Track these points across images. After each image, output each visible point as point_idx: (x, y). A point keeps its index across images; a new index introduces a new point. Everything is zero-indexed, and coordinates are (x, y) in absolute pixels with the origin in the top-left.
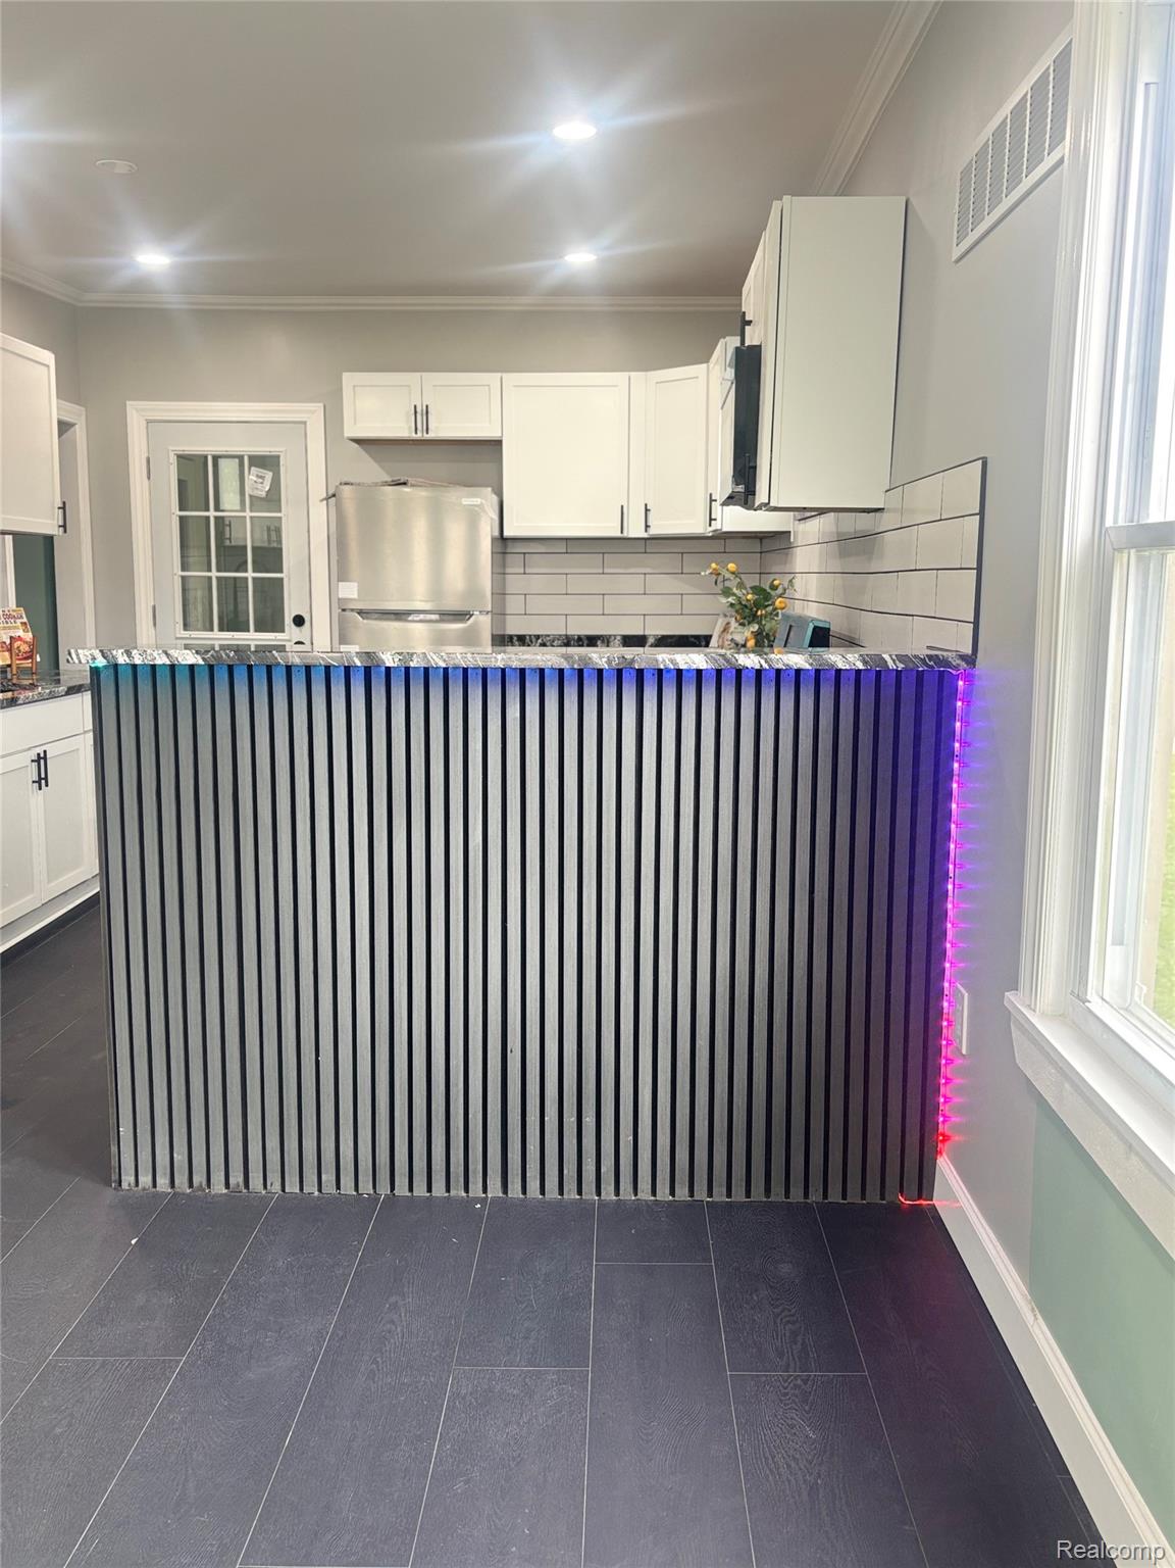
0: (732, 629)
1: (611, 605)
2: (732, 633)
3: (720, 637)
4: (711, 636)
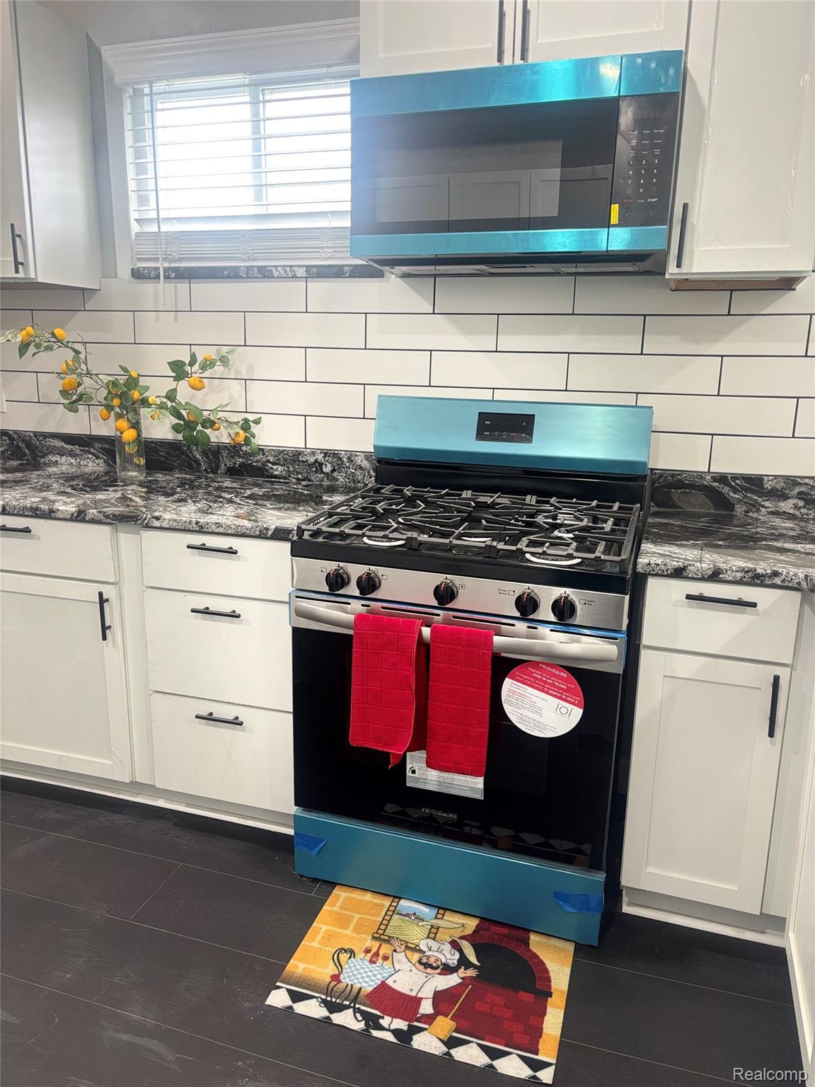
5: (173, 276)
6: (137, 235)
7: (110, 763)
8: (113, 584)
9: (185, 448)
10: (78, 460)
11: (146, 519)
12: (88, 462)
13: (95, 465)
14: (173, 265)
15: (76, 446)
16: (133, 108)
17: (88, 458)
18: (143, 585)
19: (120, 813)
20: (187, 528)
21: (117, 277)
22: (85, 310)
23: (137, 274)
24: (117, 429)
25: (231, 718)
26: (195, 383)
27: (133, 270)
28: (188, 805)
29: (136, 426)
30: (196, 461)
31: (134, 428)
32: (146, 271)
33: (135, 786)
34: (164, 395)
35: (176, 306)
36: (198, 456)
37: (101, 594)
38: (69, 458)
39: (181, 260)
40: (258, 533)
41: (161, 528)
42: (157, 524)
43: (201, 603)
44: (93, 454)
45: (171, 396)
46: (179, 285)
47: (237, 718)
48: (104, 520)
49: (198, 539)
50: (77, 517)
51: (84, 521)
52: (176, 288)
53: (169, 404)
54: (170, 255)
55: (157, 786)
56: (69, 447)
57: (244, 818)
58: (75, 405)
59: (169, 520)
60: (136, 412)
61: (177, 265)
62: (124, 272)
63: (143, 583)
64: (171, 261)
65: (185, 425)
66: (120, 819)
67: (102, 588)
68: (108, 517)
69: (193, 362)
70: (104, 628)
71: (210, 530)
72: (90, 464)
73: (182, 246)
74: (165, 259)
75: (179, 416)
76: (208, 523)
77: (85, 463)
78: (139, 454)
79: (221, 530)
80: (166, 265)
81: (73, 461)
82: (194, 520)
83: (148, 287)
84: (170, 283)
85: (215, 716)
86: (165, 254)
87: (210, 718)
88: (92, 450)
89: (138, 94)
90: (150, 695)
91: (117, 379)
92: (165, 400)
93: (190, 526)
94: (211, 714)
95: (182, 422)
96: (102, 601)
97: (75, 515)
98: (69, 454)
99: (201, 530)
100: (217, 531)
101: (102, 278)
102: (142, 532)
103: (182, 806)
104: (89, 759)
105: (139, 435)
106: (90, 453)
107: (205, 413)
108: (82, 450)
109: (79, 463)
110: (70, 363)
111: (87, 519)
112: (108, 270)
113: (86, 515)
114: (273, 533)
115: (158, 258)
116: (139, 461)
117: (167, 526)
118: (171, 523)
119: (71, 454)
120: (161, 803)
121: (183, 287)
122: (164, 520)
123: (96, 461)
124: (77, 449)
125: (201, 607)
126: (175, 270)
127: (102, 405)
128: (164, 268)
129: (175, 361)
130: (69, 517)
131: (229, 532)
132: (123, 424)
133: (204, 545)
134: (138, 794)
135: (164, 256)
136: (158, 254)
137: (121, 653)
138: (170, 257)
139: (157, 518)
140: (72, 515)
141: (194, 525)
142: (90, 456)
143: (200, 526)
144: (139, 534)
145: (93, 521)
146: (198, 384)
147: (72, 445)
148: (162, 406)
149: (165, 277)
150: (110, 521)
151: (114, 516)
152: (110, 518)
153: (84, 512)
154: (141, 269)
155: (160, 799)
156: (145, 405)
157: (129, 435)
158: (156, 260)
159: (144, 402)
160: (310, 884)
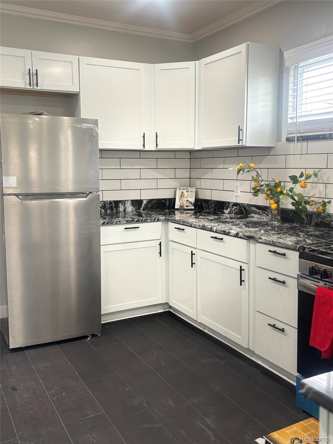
0: (185, 195)
1: (125, 184)
2: (186, 197)
3: (180, 199)
4: (175, 199)
5: (301, 140)
6: (290, 123)
7: (241, 338)
8: (246, 263)
9: (299, 213)
10: (261, 216)
11: (257, 238)
12: (264, 217)
13: (266, 219)
14: (301, 135)
15: (261, 211)
16: (294, 73)
17: (264, 215)
18: (255, 265)
19: (243, 361)
20: (269, 243)
21: (281, 141)
22: (269, 155)
23: (288, 140)
24: (270, 204)
25: (281, 328)
26: (302, 185)
27: (287, 138)
28: (269, 366)
29: (277, 202)
30: (303, 219)
31: (277, 203)
32: (291, 138)
33: (248, 350)
34: (288, 190)
35: (302, 152)
36: (304, 217)
37: (241, 267)
38: (258, 215)
39: (304, 133)
40: (293, 248)
41: (261, 243)
42: (260, 241)
43: (273, 276)
44: (266, 214)
45: (291, 190)
46: (303, 143)
47: (283, 329)
48: (244, 238)
49: (273, 249)
50: (236, 236)
51: (238, 237)
52: (302, 144)
53: (290, 194)
54: (300, 131)
55: (255, 352)
56: (258, 211)
57: (289, 379)
58: (257, 194)
59: (264, 240)
60: (278, 197)
61: (303, 135)
62: (284, 139)
63: (255, 264)
64: (301, 133)
65: (296, 204)
66: (242, 363)
67: (242, 265)
68: (245, 236)
69: (301, 176)
70: (241, 281)
71: (277, 245)
72: (265, 218)
73: (305, 127)
74: (298, 133)
75: (294, 199)
76: (276, 242)
77: (263, 218)
78: (278, 214)
79: (280, 245)
80: (298, 135)
81: (259, 216)
82: (272, 240)
83: (292, 145)
84: (300, 142)
85: (276, 326)
86: (298, 131)
87: (274, 326)
88: (266, 212)
89: (296, 68)
90: (255, 312)
91: (270, 183)
92: (289, 192)
93: (270, 243)
94: (275, 325)
95: (294, 202)
96: (241, 270)
97: (236, 235)
98: (258, 214)
99: (274, 244)
100: (279, 245)
101: (277, 142)
102: (256, 244)
103: (267, 366)
104: (235, 334)
105: (278, 206)
106: (265, 213)
107: (305, 198)
108: (262, 212)
109: (261, 217)
110: (255, 177)
111: (239, 236)
112: (279, 139)
113: (239, 235)
114: (299, 249)
115: (295, 133)
116: (278, 217)
117: (263, 242)
118: (264, 241)
119: (259, 213)
120: (260, 362)
121: (305, 144)
122: (262, 239)
123: (267, 217)
124: (260, 211)
125: (273, 277)
126: (302, 137)
127: (265, 194)
128: (297, 137)
129: (292, 176)
130: (234, 235)
131: (283, 246)
132: (272, 201)
133: (276, 251)
134: (253, 356)
135: (297, 132)
136: (295, 131)
137: (247, 293)
138: (300, 132)
139: (260, 239)
140: (235, 234)
141: (272, 243)
142: (265, 215)
143: (274, 243)
144: (255, 244)
145: (241, 238)
146: (303, 185)
147: (259, 210)
148: (288, 195)
149: (297, 140)
150: (245, 238)
151: (247, 236)
152: (246, 237)
153: (238, 234)
154: (289, 137)
155: (260, 361)
156: (282, 194)
157: (274, 206)
158: (294, 133)
159: (281, 193)
160: (302, 412)
